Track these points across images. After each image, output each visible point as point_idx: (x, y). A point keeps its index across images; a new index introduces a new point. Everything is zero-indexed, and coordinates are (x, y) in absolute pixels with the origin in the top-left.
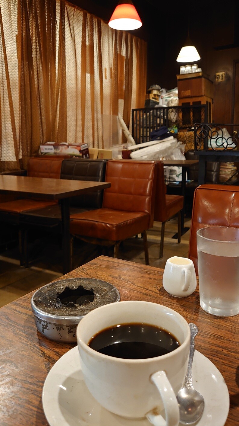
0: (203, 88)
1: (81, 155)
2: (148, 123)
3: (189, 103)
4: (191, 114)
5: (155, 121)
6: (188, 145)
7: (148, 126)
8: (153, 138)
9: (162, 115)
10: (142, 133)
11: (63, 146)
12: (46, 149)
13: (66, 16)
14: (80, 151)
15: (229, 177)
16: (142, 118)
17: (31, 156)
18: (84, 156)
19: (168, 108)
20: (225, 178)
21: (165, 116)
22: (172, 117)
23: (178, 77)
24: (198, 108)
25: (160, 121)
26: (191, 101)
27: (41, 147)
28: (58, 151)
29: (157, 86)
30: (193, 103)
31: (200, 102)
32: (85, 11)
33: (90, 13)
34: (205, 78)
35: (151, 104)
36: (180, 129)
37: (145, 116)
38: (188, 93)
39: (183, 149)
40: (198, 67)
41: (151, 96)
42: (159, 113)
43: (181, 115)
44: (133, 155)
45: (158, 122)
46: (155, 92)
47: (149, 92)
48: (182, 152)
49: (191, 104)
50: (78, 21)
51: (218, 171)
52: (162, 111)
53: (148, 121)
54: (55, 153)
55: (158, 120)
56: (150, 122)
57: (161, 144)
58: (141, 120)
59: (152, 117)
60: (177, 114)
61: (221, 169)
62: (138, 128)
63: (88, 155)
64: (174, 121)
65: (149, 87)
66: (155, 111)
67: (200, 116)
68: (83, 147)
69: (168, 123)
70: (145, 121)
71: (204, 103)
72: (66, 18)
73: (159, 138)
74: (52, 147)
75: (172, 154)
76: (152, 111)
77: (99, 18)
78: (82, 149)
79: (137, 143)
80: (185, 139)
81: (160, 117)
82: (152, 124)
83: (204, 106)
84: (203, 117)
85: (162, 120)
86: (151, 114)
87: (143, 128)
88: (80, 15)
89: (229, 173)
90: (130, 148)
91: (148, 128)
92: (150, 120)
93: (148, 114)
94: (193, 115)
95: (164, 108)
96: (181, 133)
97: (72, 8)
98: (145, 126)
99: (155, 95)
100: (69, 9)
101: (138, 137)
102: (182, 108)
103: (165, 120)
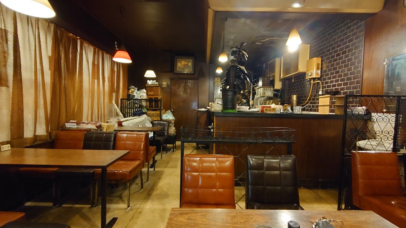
0: (159, 92)
1: (97, 129)
2: (130, 106)
3: (152, 98)
4: (154, 103)
5: (134, 106)
6: (152, 118)
7: (130, 107)
8: (134, 115)
9: (138, 102)
10: (126, 111)
11: (84, 123)
12: (70, 125)
13: (84, 48)
14: (97, 127)
15: (173, 133)
16: (126, 103)
17: (58, 130)
18: (99, 129)
19: (141, 100)
20: (171, 134)
21: (140, 103)
22: (144, 104)
23: (147, 85)
24: (157, 101)
25: (137, 106)
26: (153, 97)
27: (66, 124)
28: (80, 127)
29: (133, 86)
30: (154, 98)
31: (158, 98)
32: (95, 47)
33: (97, 48)
34: (160, 87)
35: (131, 96)
36: (148, 110)
37: (128, 102)
38: (152, 93)
39: (150, 120)
40: (156, 82)
41: (130, 91)
42: (136, 101)
43: (148, 103)
44: (123, 124)
45: (136, 106)
46: (132, 90)
47: (129, 89)
48: (150, 121)
49: (153, 99)
50: (90, 51)
51: (168, 130)
52: (138, 101)
53: (130, 105)
54: (77, 128)
55: (136, 105)
56: (131, 106)
57: (140, 118)
58: (126, 105)
59: (132, 103)
60: (146, 103)
61: (169, 129)
62: (124, 108)
63: (101, 128)
64: (145, 106)
65: (129, 87)
66: (134, 100)
67: (158, 104)
68: (98, 124)
69: (141, 106)
70: (128, 105)
71: (159, 98)
72: (84, 50)
73: (138, 115)
74: (75, 124)
75: (145, 123)
76: (132, 100)
77: (103, 51)
78: (98, 126)
79: (125, 117)
80: (151, 115)
81: (137, 104)
82: (132, 106)
83: (160, 100)
84: (159, 105)
85: (138, 105)
86: (132, 102)
87: (127, 108)
88: (92, 49)
89: (173, 131)
90: (122, 120)
91: (130, 108)
92: (131, 104)
93: (130, 101)
94: (155, 104)
95: (139, 99)
96: (149, 112)
97: (87, 45)
98: (128, 107)
99: (132, 91)
100: (86, 45)
101: (124, 113)
102: (149, 100)
103: (140, 105)
